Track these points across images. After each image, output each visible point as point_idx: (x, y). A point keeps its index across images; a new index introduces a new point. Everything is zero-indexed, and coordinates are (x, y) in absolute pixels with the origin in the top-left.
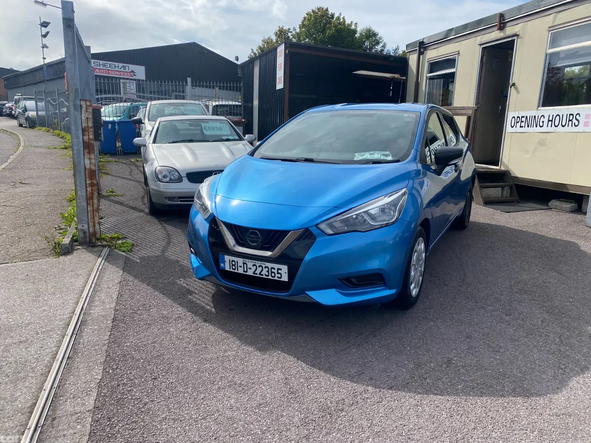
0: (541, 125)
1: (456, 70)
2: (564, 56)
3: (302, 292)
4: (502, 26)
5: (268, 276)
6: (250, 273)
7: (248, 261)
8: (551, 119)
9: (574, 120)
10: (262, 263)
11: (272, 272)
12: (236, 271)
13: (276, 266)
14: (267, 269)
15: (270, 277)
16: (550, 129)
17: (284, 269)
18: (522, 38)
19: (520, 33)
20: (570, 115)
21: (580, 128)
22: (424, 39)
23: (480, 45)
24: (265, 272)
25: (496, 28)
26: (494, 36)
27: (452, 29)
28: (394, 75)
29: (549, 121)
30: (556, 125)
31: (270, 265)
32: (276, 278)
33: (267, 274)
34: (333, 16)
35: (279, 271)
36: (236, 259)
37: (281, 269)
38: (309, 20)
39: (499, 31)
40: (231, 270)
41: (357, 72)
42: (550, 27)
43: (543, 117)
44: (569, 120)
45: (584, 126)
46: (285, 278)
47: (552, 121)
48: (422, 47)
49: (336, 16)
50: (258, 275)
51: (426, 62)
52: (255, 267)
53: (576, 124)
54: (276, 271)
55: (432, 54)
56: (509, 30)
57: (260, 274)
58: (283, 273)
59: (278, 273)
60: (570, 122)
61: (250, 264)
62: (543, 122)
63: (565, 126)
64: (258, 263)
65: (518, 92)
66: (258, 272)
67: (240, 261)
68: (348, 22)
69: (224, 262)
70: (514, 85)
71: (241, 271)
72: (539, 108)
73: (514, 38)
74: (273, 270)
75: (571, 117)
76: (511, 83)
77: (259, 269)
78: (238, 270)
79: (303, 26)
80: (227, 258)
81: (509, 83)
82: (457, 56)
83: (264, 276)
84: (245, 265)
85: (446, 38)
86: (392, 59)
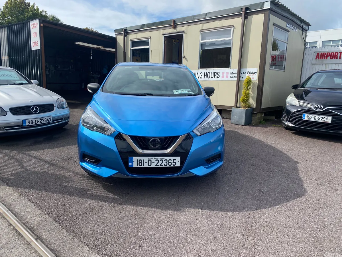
0: (201, 77)
1: (150, 46)
2: (208, 44)
3: (187, 171)
4: (175, 27)
5: (167, 165)
6: (153, 165)
7: (153, 159)
8: (205, 74)
9: (217, 75)
10: (163, 158)
11: (169, 162)
12: (142, 166)
13: (172, 158)
14: (166, 161)
15: (168, 166)
16: (205, 79)
17: (178, 159)
18: (187, 34)
19: (185, 31)
20: (215, 72)
21: (220, 79)
22: (126, 28)
23: (163, 35)
24: (164, 163)
25: (172, 27)
26: (170, 31)
27: (145, 25)
28: (99, 46)
29: (205, 75)
30: (209, 77)
31: (168, 158)
32: (172, 166)
33: (166, 164)
34: (29, 4)
35: (174, 161)
36: (142, 158)
37: (175, 160)
38: (11, 4)
39: (173, 29)
40: (138, 166)
41: (76, 43)
42: (200, 30)
43: (201, 73)
44: (215, 75)
45: (222, 78)
46: (178, 164)
47: (206, 75)
48: (126, 32)
49: (31, 4)
50: (159, 166)
51: (129, 41)
52: (157, 161)
53: (218, 77)
54: (172, 162)
55: (132, 37)
56: (179, 29)
57: (161, 165)
58: (177, 161)
59: (173, 162)
60: (215, 76)
61: (153, 160)
62: (202, 76)
63: (213, 78)
64: (159, 158)
65: (187, 61)
66: (159, 164)
67: (146, 159)
68: (40, 10)
69: (132, 162)
70: (184, 57)
71: (146, 165)
72: (199, 69)
73: (182, 33)
74: (170, 161)
75: (215, 73)
76: (183, 56)
77: (160, 162)
78: (144, 165)
79: (6, 7)
80: (135, 159)
81: (182, 56)
82: (149, 39)
83: (164, 166)
84: (150, 161)
85: (141, 28)
86: (107, 37)
